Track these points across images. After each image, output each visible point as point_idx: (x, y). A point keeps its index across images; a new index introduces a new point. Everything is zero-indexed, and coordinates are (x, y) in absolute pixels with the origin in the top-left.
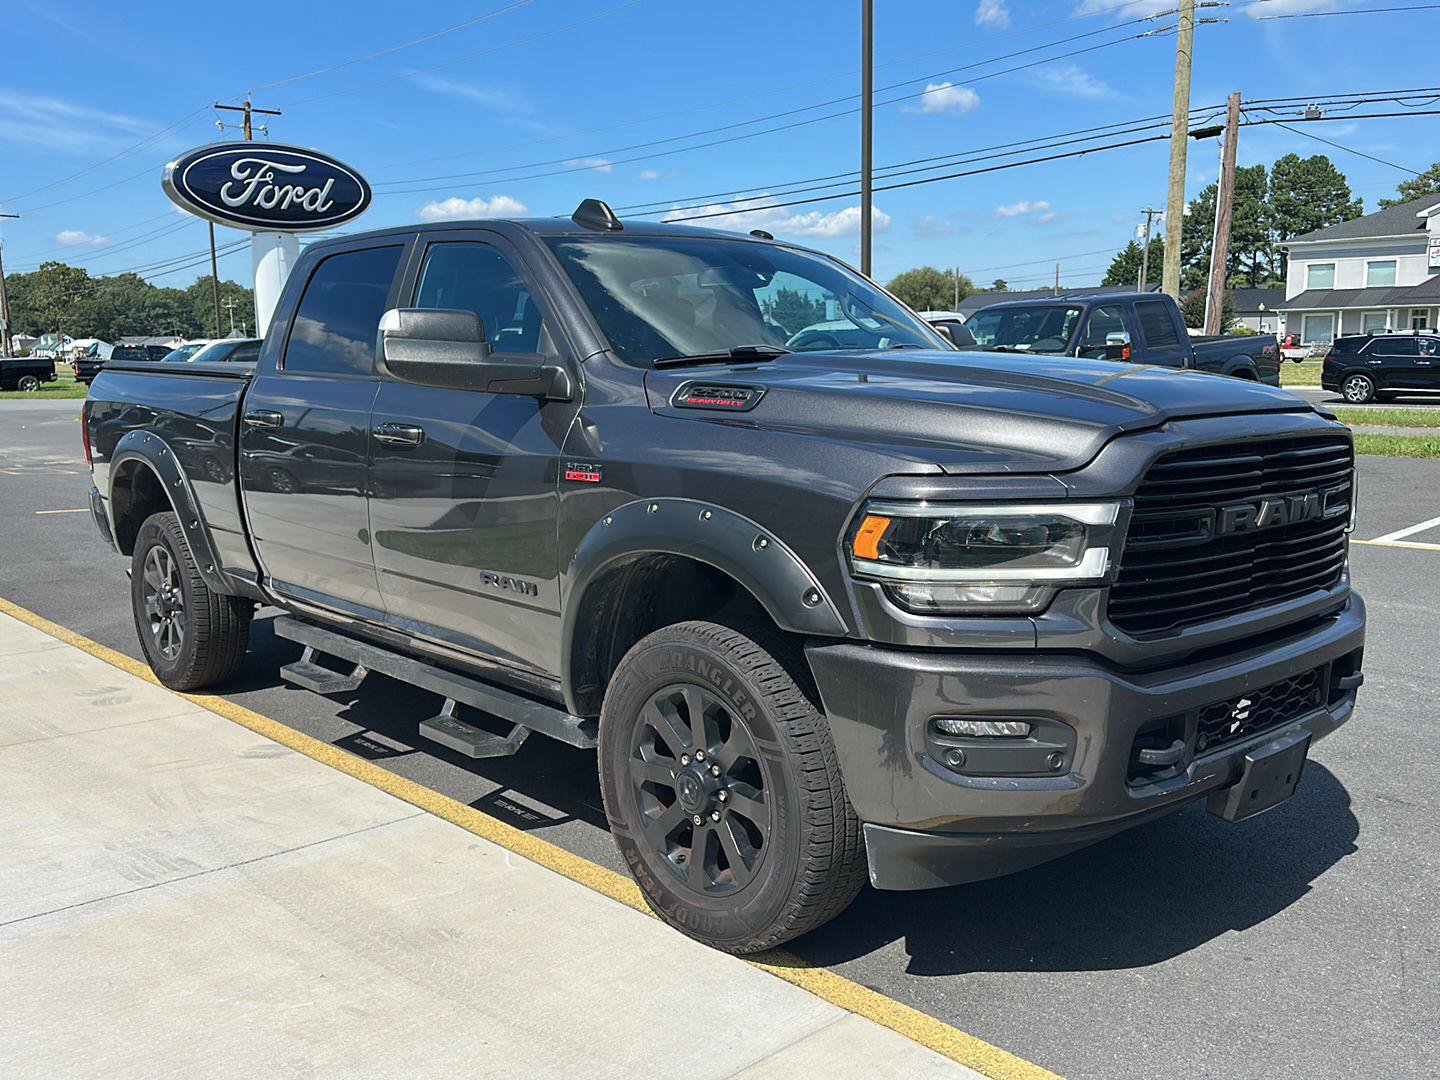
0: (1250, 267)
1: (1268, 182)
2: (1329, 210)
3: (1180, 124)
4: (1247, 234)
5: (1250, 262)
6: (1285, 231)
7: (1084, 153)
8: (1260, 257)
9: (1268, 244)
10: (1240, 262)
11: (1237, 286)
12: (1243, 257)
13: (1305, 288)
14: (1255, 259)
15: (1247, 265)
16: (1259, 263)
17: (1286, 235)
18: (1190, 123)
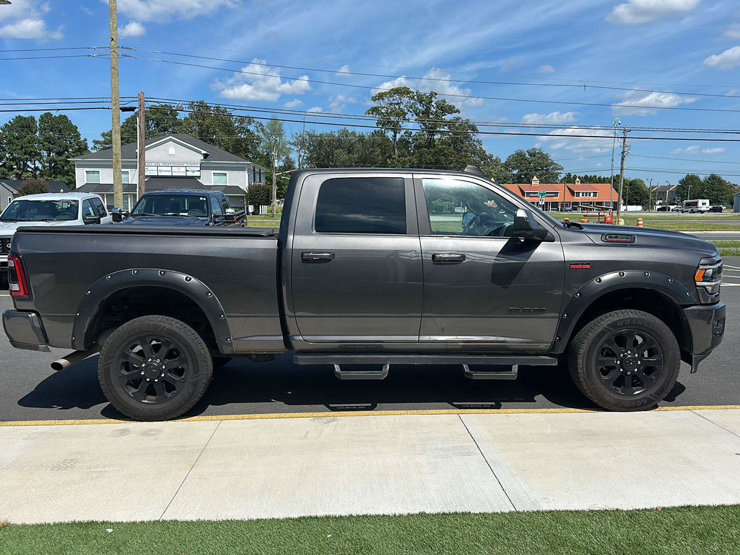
0: (33, 169)
1: (38, 126)
2: (70, 143)
3: (116, 104)
4: (31, 151)
5: (33, 166)
6: (50, 152)
7: (59, 110)
8: (38, 164)
9: (42, 157)
10: (28, 166)
11: (27, 179)
12: (29, 163)
13: (86, 182)
14: (35, 165)
15: (31, 168)
16: (38, 167)
17: (50, 154)
18: (120, 103)
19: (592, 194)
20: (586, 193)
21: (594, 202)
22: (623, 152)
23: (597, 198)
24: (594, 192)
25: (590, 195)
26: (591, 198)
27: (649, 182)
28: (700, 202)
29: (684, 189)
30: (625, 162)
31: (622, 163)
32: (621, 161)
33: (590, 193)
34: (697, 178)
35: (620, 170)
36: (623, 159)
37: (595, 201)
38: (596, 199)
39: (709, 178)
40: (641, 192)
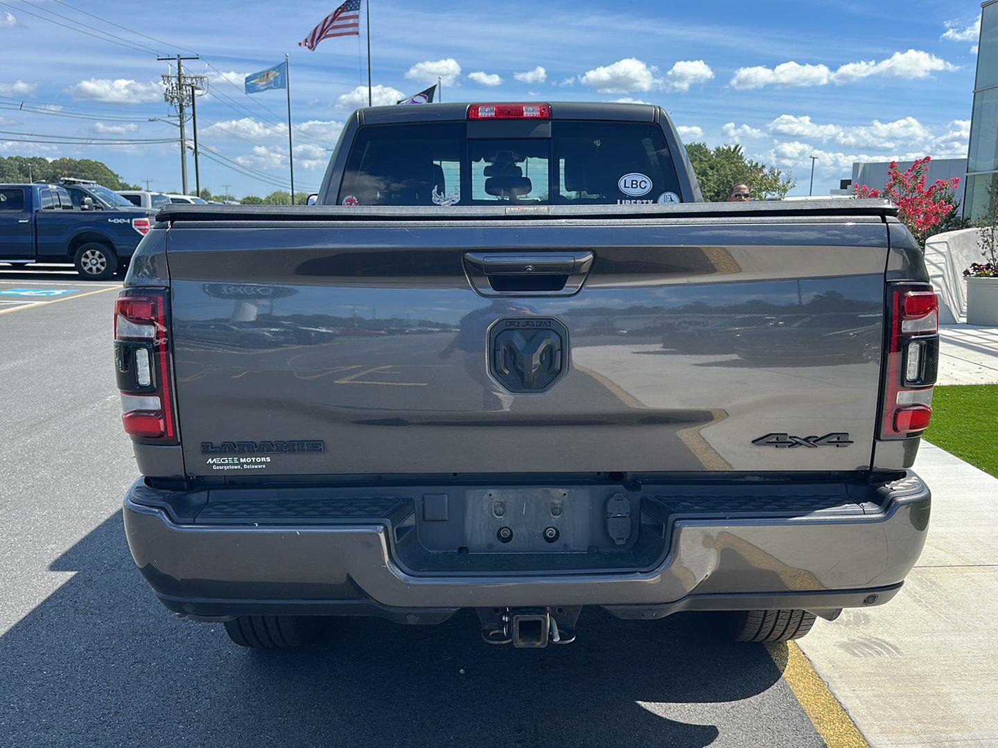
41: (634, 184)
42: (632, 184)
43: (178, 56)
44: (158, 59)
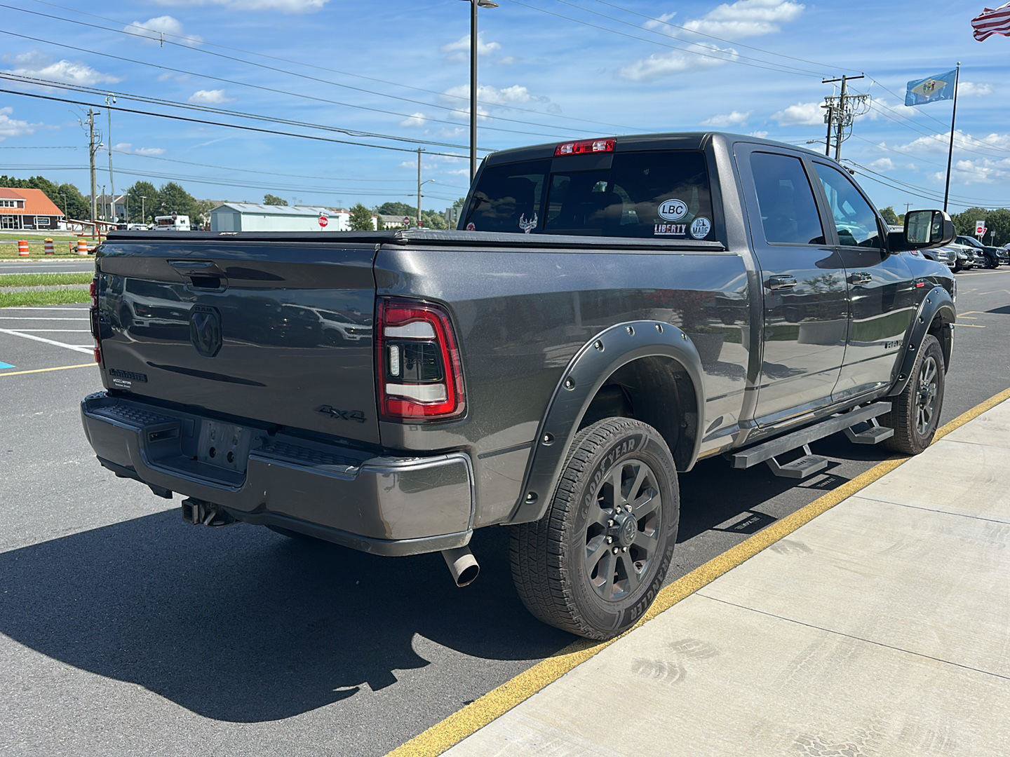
19: (15, 204)
20: (6, 202)
21: (20, 216)
22: (92, 144)
23: (23, 209)
24: (18, 201)
25: (12, 206)
26: (15, 210)
27: (102, 189)
28: (179, 218)
29: (135, 201)
30: (95, 158)
31: (92, 160)
32: (89, 157)
33: (12, 202)
34: (151, 187)
35: (89, 170)
36: (92, 155)
37: (22, 215)
38: (23, 212)
39: (167, 188)
40: (77, 203)
41: (672, 210)
42: (670, 209)
43: (844, 76)
44: (823, 82)
